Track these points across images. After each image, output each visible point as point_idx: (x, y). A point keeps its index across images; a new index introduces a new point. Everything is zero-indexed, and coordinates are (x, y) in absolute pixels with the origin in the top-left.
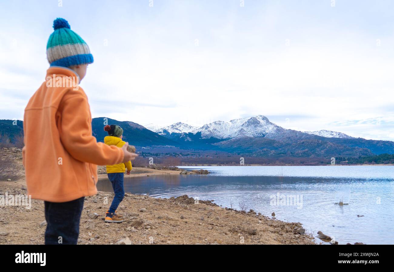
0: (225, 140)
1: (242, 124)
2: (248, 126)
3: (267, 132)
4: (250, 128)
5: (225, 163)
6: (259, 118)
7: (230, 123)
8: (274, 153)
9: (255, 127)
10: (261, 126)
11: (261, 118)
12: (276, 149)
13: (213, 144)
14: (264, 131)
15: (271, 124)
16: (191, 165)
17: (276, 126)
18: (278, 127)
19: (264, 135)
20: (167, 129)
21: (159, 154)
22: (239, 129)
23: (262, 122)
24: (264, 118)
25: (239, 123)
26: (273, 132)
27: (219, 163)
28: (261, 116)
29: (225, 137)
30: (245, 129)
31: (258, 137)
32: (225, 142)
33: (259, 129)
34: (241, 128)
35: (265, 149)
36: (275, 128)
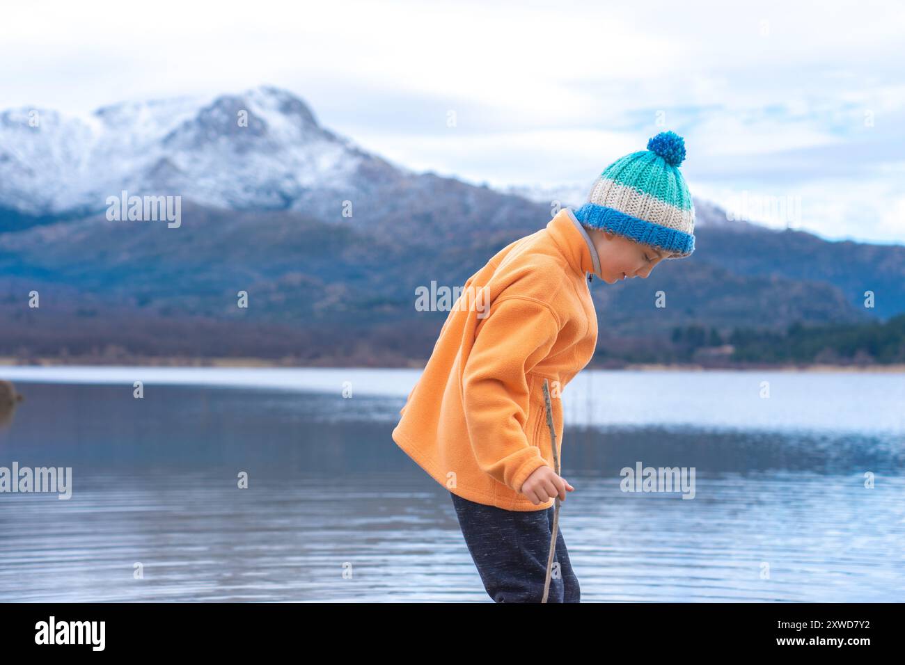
0: (66, 217)
1: (164, 132)
2: (198, 144)
3: (306, 179)
4: (207, 157)
5: (63, 352)
6: (261, 104)
7: (96, 125)
8: (343, 300)
9: (241, 149)
10: (274, 148)
11: (271, 101)
12: (353, 275)
14: (290, 176)
15: (330, 137)
17: (356, 152)
18: (366, 156)
19: (288, 200)
22: (144, 161)
23: (279, 123)
24: (292, 106)
25: (148, 128)
26: (340, 184)
27: (23, 351)
28: (273, 92)
29: (63, 203)
30: (181, 160)
31: (253, 207)
32: (62, 230)
33: (263, 167)
34: (158, 153)
35: (295, 277)
36: (351, 164)
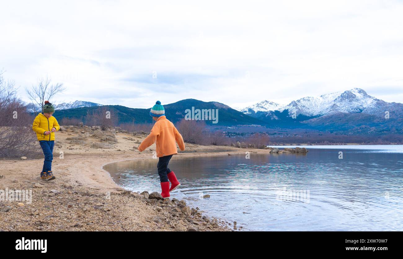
0: (316, 117)
1: (334, 99)
2: (341, 101)
3: (365, 106)
4: (343, 103)
5: (316, 142)
6: (354, 92)
7: (321, 99)
8: (374, 130)
9: (350, 101)
10: (358, 100)
11: (357, 91)
12: (377, 125)
13: (302, 122)
14: (361, 106)
15: (370, 97)
16: (279, 145)
17: (376, 100)
18: (378, 100)
19: (361, 111)
20: (252, 107)
21: (244, 134)
22: (330, 105)
23: (359, 95)
24: (361, 91)
25: (331, 98)
26: (373, 107)
27: (309, 142)
28: (357, 89)
29: (315, 114)
30: (338, 104)
31: (354, 112)
32: (315, 119)
33: (355, 104)
34: (333, 103)
35: (364, 126)
36: (375, 102)
